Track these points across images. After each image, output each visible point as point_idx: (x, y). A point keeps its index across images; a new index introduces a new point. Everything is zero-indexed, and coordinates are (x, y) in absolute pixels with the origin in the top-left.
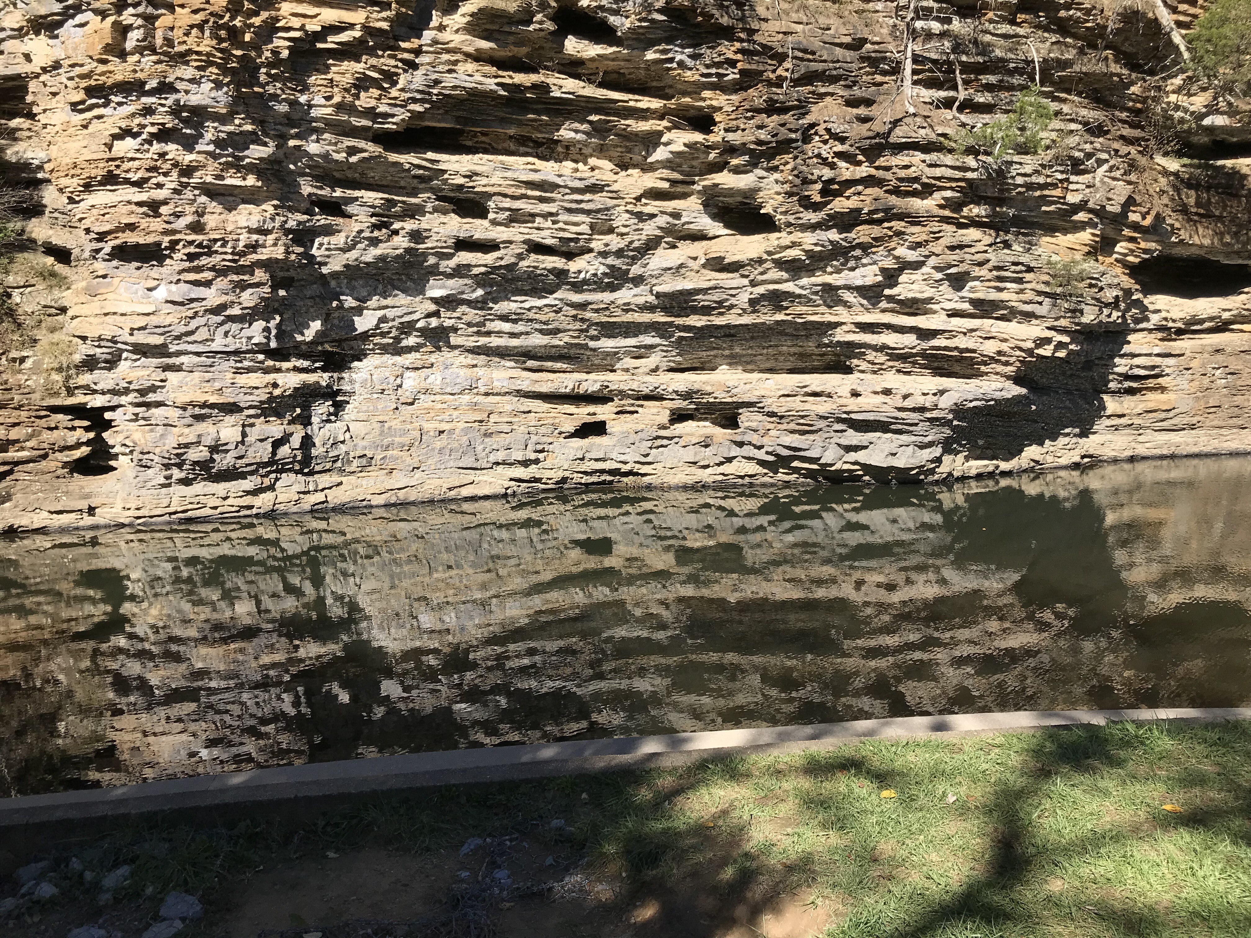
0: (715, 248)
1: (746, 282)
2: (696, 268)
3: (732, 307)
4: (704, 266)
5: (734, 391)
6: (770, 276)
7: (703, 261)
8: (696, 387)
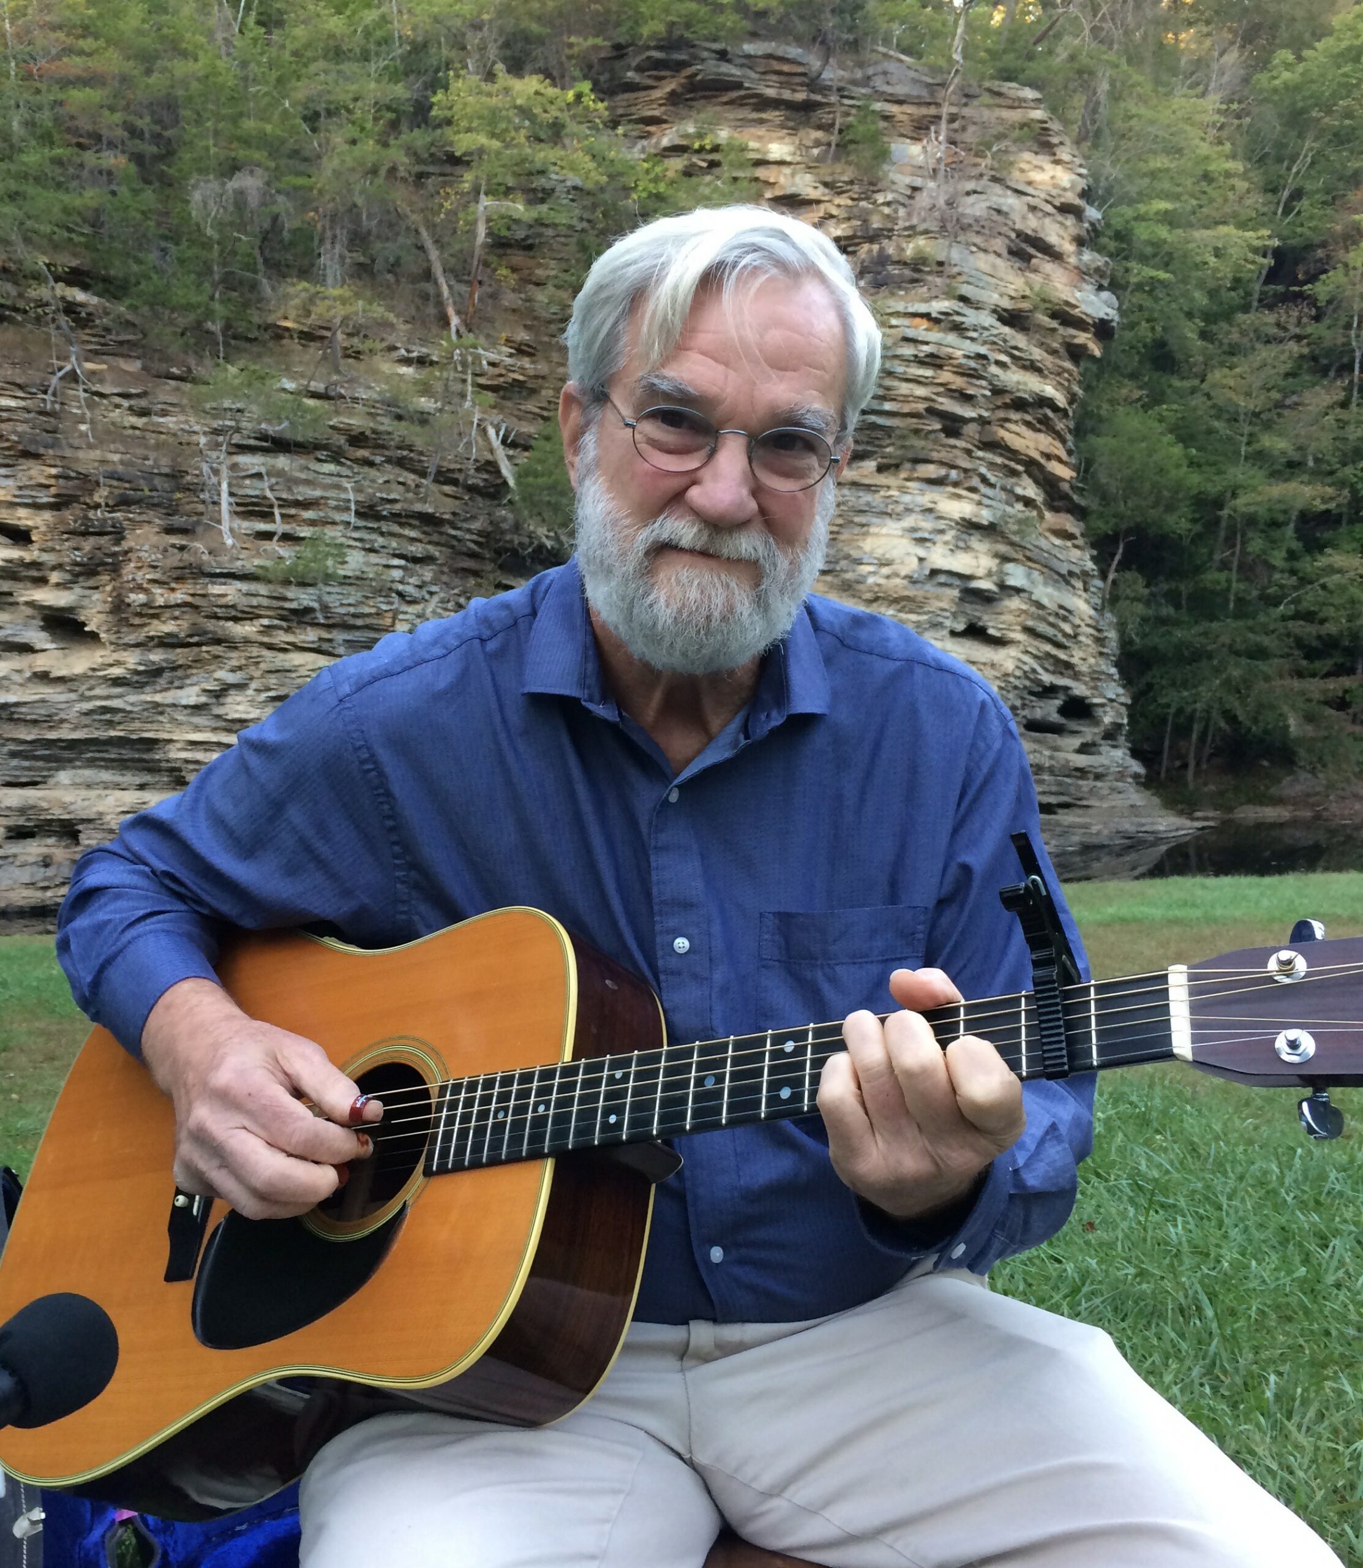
0: (41, 663)
1: (73, 696)
2: (21, 681)
3: (62, 721)
4: (29, 679)
5: (72, 808)
6: (97, 691)
7: (28, 674)
8: (31, 802)
